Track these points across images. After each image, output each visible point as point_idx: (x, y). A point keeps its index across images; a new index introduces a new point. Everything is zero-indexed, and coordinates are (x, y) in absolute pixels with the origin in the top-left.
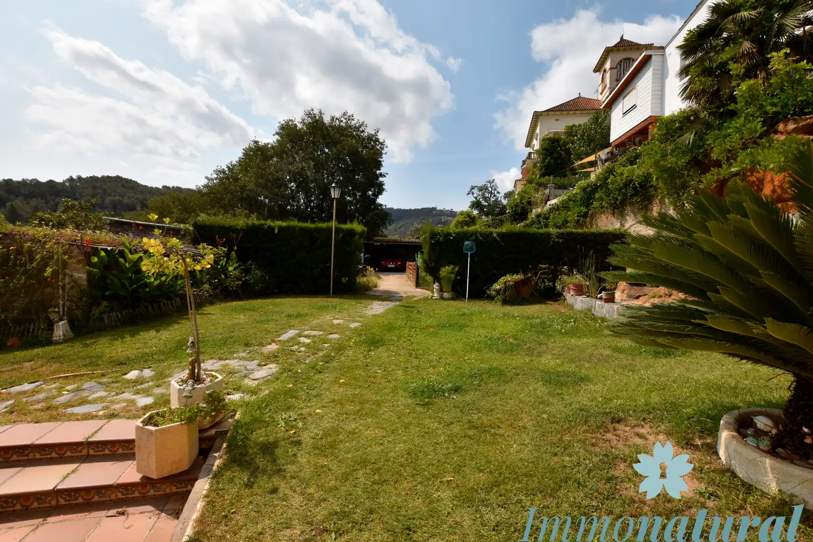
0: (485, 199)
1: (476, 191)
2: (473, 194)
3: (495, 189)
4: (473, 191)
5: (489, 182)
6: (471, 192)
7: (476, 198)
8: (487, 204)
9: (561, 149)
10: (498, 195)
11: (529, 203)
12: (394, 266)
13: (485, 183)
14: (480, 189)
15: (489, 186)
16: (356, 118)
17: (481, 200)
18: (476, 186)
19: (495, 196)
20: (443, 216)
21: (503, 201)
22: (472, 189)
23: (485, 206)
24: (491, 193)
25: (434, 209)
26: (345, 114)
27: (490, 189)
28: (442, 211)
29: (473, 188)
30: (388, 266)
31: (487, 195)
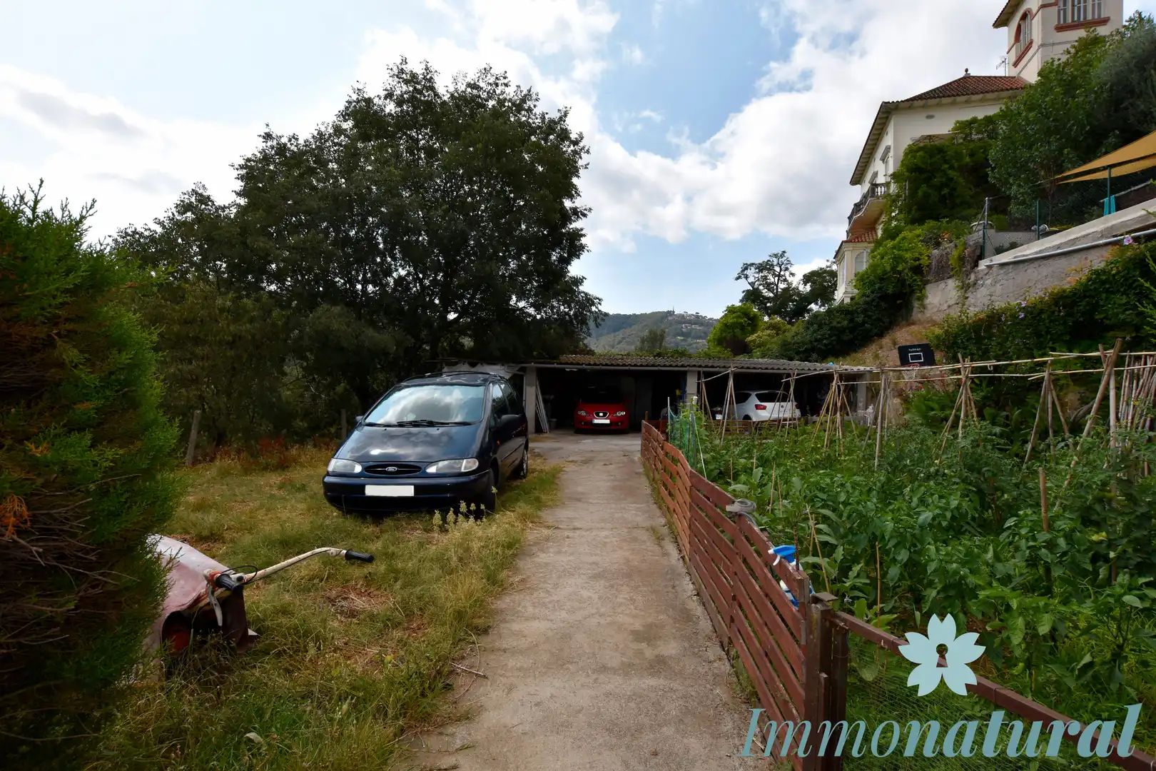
0: (769, 286)
1: (751, 272)
2: (747, 277)
3: (787, 269)
4: (747, 272)
5: (776, 256)
6: (742, 275)
7: (752, 284)
8: (771, 295)
9: (952, 167)
10: (790, 279)
11: (917, 270)
12: (608, 421)
13: (769, 258)
14: (761, 268)
15: (775, 263)
16: (514, 80)
17: (761, 287)
18: (752, 264)
19: (785, 280)
20: (684, 323)
21: (801, 288)
22: (746, 269)
23: (769, 299)
24: (779, 276)
25: (670, 313)
26: (486, 71)
27: (777, 269)
28: (683, 316)
29: (746, 267)
30: (596, 421)
31: (771, 279)
